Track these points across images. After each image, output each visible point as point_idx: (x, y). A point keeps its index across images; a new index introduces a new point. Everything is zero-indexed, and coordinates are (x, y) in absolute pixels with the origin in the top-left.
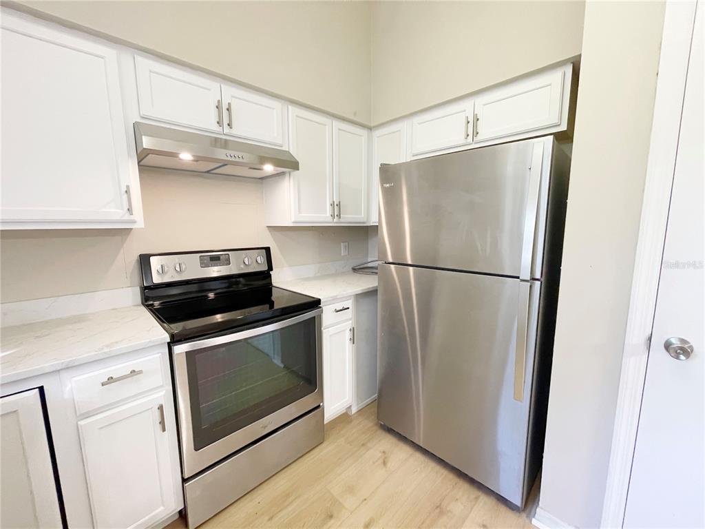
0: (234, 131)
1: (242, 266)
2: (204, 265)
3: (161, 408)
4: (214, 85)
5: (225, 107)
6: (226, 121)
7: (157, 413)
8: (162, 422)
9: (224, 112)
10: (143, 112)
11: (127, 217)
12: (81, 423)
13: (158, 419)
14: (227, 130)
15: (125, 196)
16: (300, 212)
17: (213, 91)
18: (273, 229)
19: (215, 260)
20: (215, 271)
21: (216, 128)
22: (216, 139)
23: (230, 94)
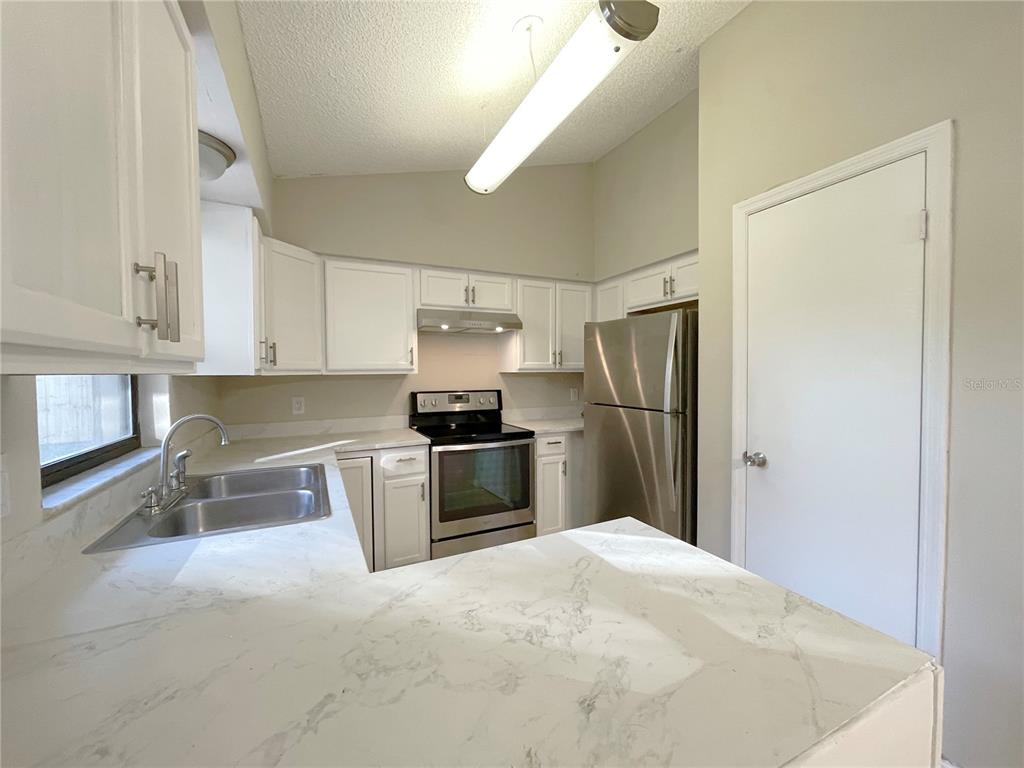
0: (477, 305)
1: (478, 404)
2: (451, 402)
3: (423, 486)
4: (463, 276)
5: (471, 289)
6: (471, 299)
7: (421, 488)
8: (423, 496)
9: (470, 294)
10: (423, 302)
11: (409, 367)
12: (386, 482)
13: (421, 493)
14: (471, 305)
15: (410, 354)
16: (524, 360)
17: (462, 280)
18: (503, 374)
19: (459, 398)
20: (458, 407)
21: (464, 304)
22: (464, 313)
23: (474, 280)
